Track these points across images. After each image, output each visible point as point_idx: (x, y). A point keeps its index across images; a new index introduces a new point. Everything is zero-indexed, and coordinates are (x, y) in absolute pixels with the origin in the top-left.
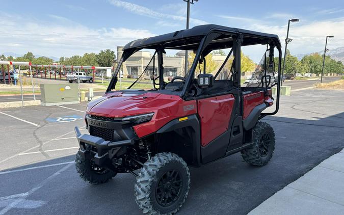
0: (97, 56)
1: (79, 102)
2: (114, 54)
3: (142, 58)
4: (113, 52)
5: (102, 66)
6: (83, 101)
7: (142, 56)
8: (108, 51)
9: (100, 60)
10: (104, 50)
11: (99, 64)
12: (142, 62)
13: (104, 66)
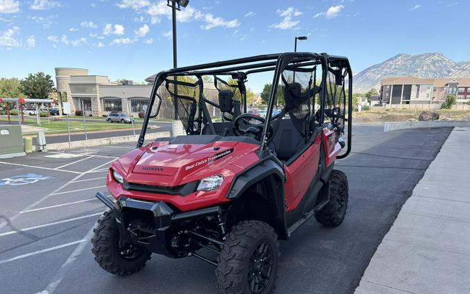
0: (22, 83)
1: (24, 154)
2: (51, 79)
3: (97, 86)
4: (48, 77)
5: (32, 98)
6: (30, 151)
7: (97, 82)
8: (40, 75)
9: (28, 88)
10: (34, 73)
11: (26, 94)
12: (98, 91)
13: (36, 98)
